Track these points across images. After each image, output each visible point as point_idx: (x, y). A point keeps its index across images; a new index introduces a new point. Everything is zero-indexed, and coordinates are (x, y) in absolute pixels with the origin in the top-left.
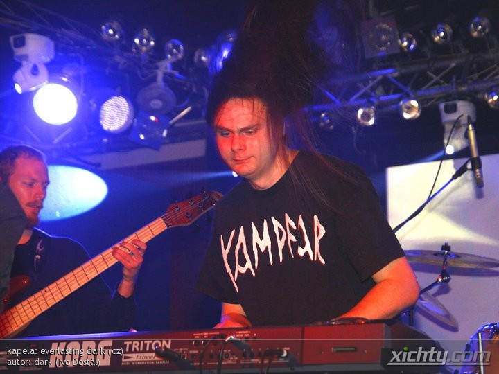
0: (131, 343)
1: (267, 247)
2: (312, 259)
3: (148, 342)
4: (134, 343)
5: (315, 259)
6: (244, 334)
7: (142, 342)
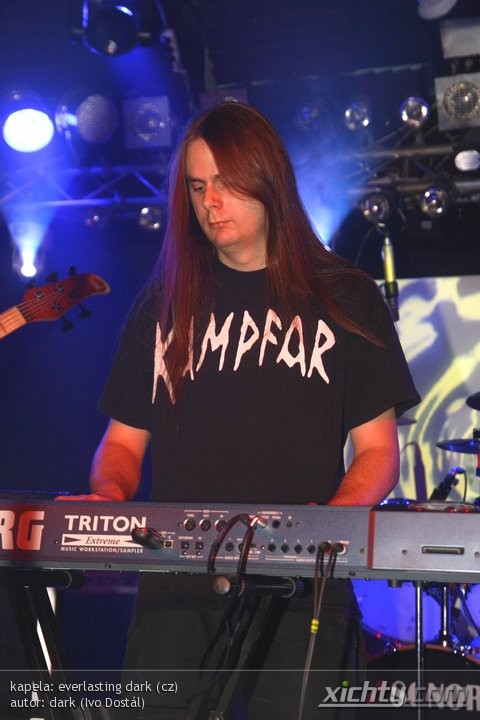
0: (77, 517)
1: (221, 347)
2: (303, 374)
3: (107, 519)
4: (82, 518)
5: (309, 375)
6: (271, 516)
7: (96, 518)
